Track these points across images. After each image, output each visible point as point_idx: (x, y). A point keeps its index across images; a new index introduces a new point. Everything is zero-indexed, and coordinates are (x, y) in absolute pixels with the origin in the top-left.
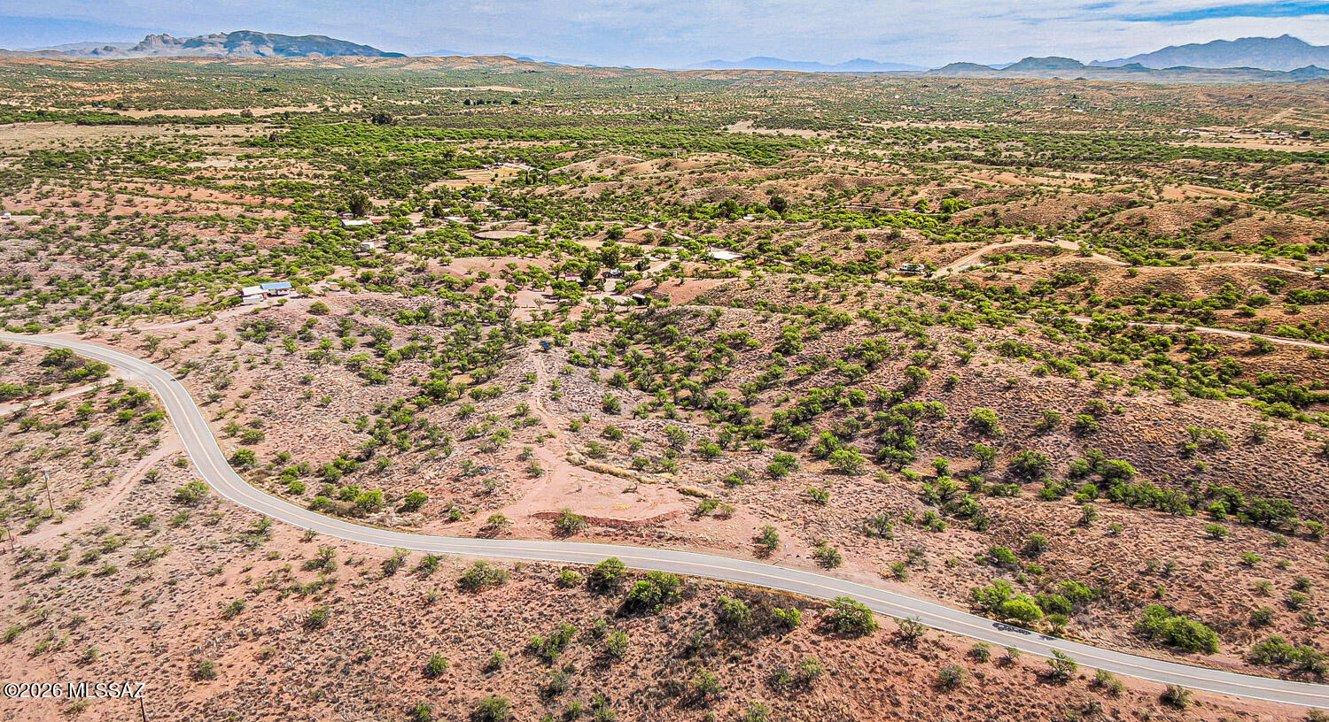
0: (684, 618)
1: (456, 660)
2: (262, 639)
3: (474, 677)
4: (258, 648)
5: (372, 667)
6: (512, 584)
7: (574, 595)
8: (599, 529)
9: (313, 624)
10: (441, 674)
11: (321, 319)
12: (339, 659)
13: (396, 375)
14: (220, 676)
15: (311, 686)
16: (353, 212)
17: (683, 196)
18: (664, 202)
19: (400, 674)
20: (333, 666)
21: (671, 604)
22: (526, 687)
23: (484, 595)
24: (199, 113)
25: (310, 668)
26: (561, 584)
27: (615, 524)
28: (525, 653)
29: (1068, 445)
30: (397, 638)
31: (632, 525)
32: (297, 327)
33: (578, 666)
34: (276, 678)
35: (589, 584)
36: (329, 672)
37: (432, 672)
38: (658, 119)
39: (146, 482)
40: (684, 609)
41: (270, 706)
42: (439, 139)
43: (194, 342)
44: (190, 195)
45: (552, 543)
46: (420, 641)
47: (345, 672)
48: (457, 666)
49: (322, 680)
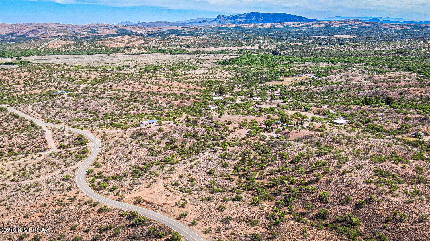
0: (141, 230)
1: (80, 227)
2: (44, 213)
3: (81, 232)
4: (42, 214)
5: (62, 224)
6: (111, 213)
7: (122, 219)
8: (146, 204)
9: (58, 212)
10: (74, 229)
11: (159, 133)
12: (56, 221)
13: (163, 154)
14: (29, 218)
15: (45, 225)
16: (220, 94)
17: (358, 93)
18: (348, 95)
19: (66, 227)
20: (54, 222)
21: (142, 226)
22: (90, 237)
23: (101, 214)
24: (215, 49)
25: (49, 221)
26: (122, 216)
27: (150, 203)
28: (97, 230)
29: (349, 210)
30: (72, 219)
31: (154, 204)
32: (150, 135)
33: (106, 236)
34: (40, 221)
35: (128, 217)
36: (52, 223)
37: (73, 228)
38: (402, 53)
39: (60, 173)
40: (143, 228)
41: (34, 227)
42: (292, 62)
43: (115, 137)
44: (172, 85)
45: (132, 205)
46: (77, 221)
47: (55, 224)
48: (80, 229)
49: (49, 224)
